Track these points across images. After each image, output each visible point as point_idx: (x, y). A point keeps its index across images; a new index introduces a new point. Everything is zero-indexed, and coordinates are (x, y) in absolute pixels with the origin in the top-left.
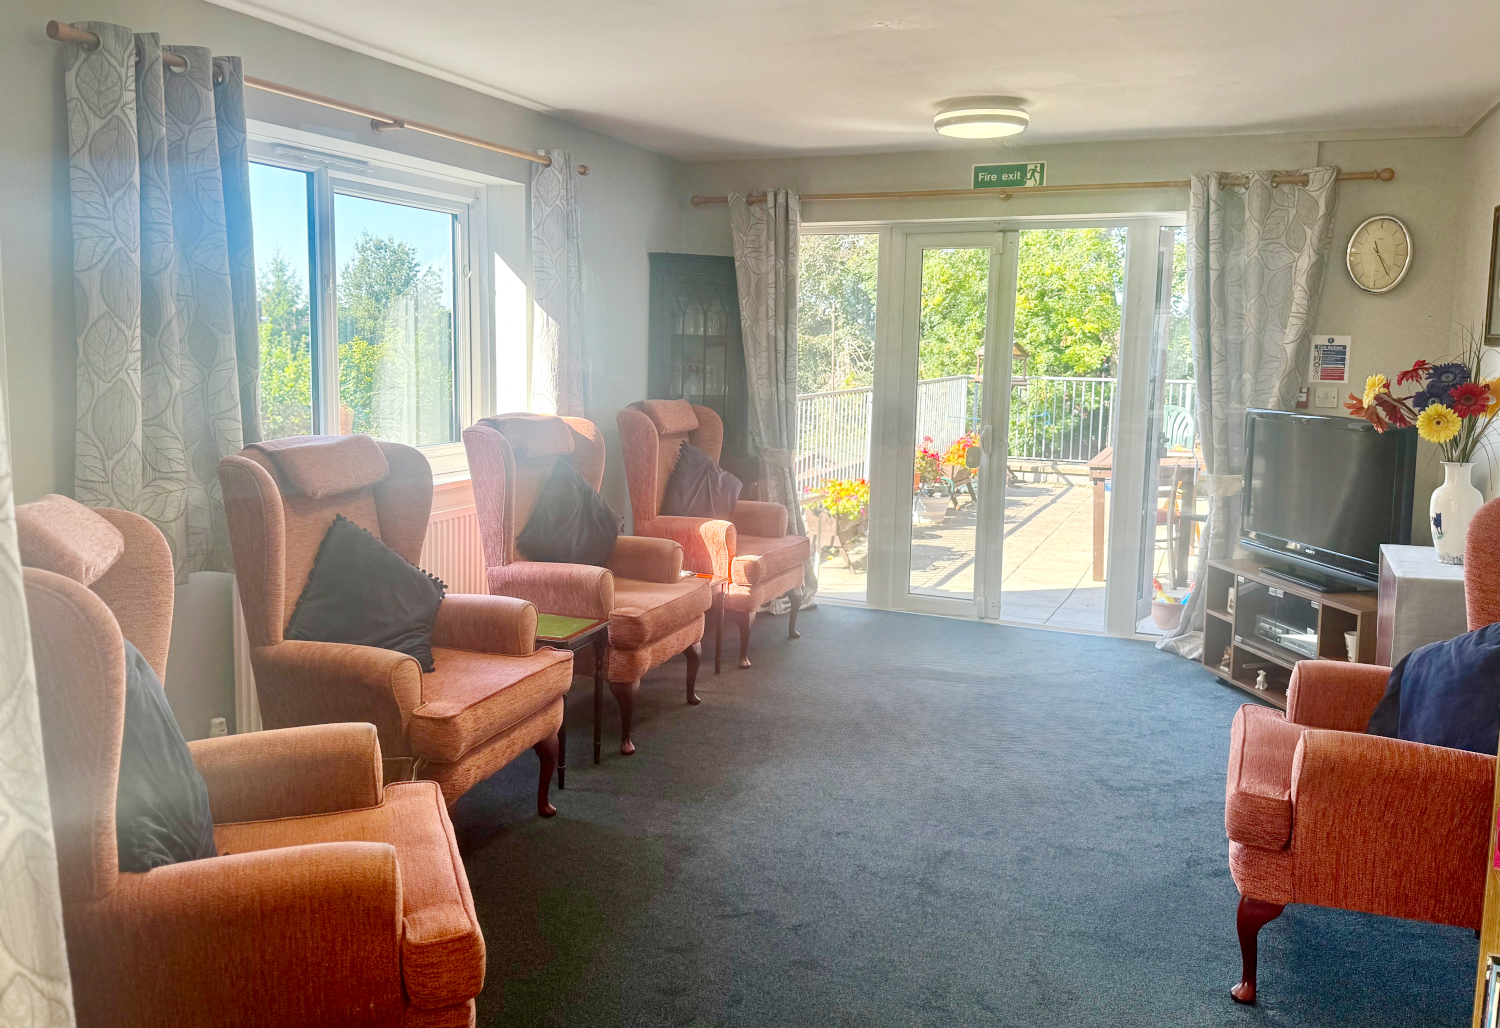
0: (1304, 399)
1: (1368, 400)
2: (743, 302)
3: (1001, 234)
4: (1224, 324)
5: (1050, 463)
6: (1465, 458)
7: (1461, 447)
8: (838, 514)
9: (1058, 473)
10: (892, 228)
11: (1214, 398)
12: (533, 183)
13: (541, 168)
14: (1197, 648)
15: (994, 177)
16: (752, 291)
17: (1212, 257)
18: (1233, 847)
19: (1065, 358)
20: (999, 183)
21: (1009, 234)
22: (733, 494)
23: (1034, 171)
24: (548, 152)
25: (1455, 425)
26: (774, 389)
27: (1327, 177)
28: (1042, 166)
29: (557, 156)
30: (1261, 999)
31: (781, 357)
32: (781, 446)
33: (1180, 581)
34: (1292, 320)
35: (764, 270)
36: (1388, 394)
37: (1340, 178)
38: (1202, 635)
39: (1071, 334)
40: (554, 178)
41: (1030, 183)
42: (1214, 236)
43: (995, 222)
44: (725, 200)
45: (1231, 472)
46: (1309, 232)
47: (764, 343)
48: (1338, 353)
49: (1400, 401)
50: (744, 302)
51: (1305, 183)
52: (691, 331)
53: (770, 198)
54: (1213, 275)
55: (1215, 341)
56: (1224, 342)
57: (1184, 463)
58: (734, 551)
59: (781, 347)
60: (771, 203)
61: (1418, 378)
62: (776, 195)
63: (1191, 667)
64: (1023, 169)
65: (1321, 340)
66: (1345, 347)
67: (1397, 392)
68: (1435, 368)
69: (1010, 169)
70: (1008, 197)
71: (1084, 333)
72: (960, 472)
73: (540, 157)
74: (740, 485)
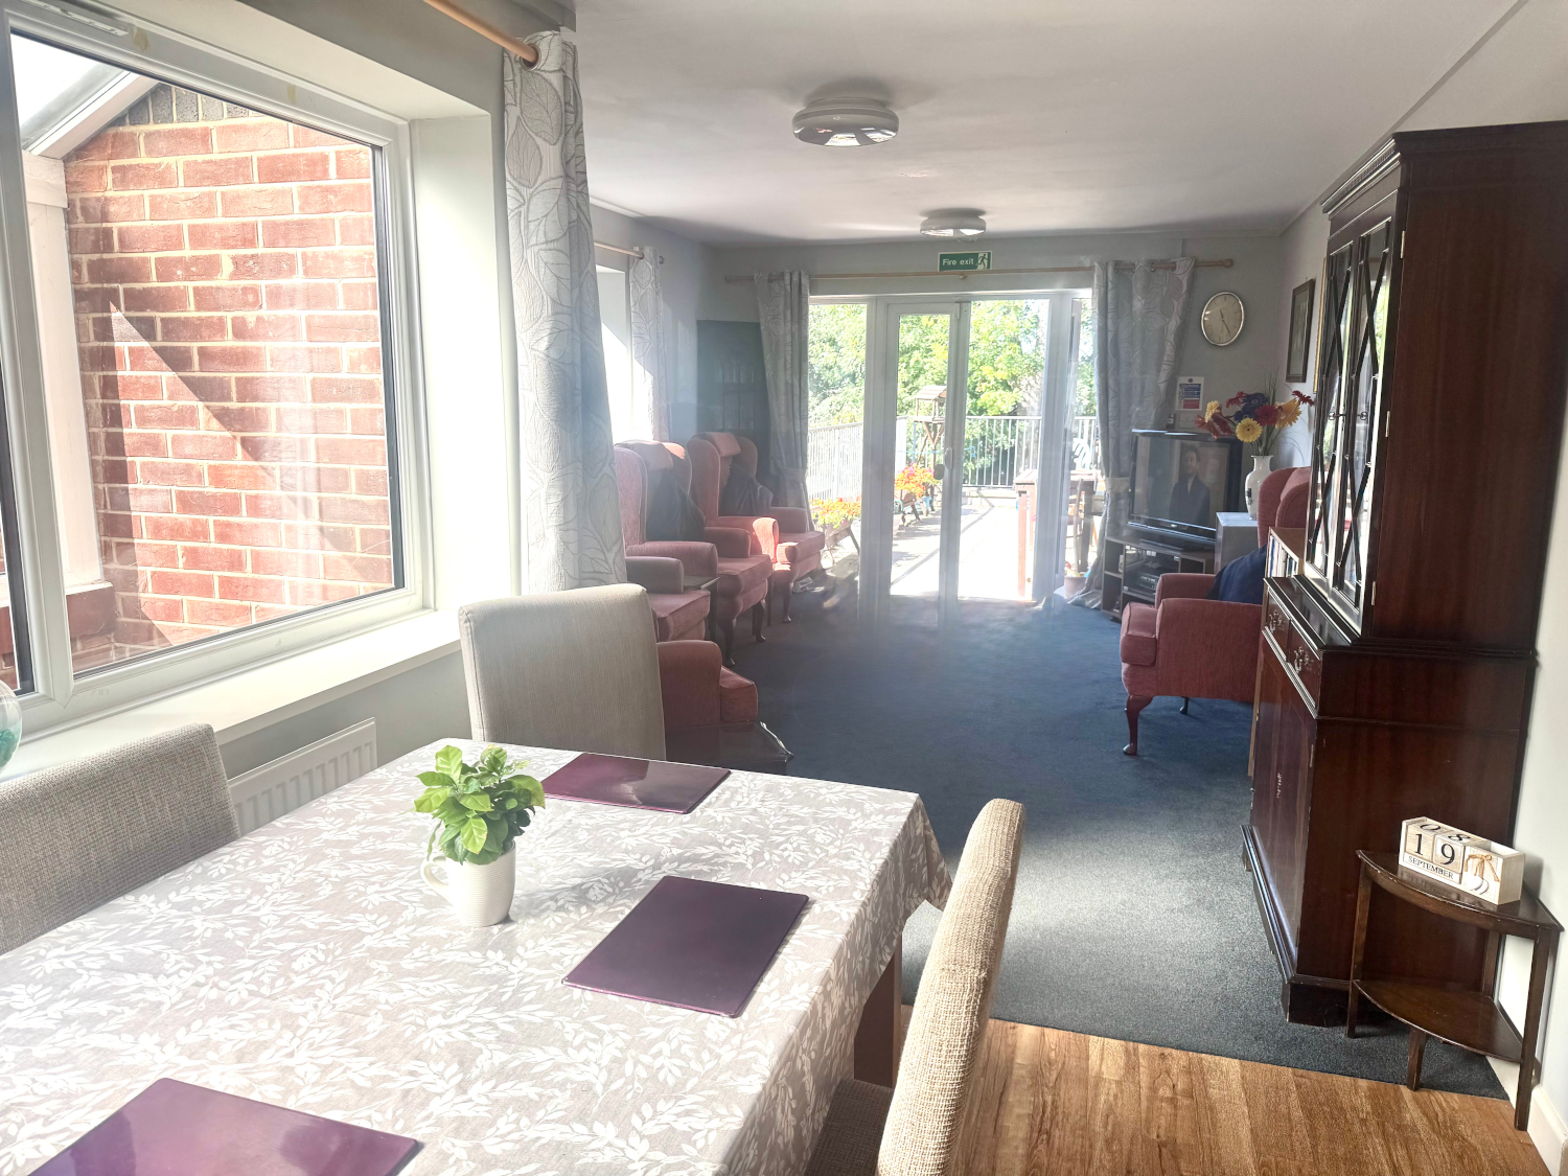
0: (1172, 422)
1: (1208, 417)
3: (958, 305)
4: (1117, 369)
5: (976, 489)
6: (1266, 453)
7: (1264, 445)
8: (824, 524)
9: (982, 497)
10: (877, 299)
11: (1110, 423)
12: (631, 271)
13: (636, 260)
14: (1097, 601)
15: (954, 262)
16: (774, 348)
17: (1110, 322)
18: (1125, 666)
19: (979, 403)
20: (958, 267)
21: (964, 304)
23: (983, 258)
24: (641, 249)
25: (1259, 430)
26: (791, 424)
27: (1189, 263)
28: (989, 254)
29: (648, 251)
30: (1139, 753)
31: (796, 398)
32: (798, 467)
33: (1083, 567)
34: (1164, 367)
35: (782, 333)
36: (1220, 414)
37: (1197, 265)
38: (1101, 592)
39: (985, 381)
40: (647, 269)
41: (980, 267)
42: (1110, 307)
43: (954, 296)
44: (751, 279)
45: (1121, 475)
46: (1175, 303)
47: (783, 388)
48: (1195, 389)
49: (1228, 418)
50: (767, 357)
51: (1174, 269)
52: (728, 379)
53: (787, 277)
54: (1110, 335)
55: (1111, 382)
56: (1117, 383)
57: (1087, 478)
58: (777, 540)
59: (796, 392)
60: (787, 281)
61: (1239, 403)
62: (791, 274)
63: (1093, 613)
64: (975, 256)
65: (1183, 380)
66: (1200, 385)
67: (1227, 412)
68: (1248, 396)
69: (966, 256)
70: (965, 277)
71: (996, 380)
72: (907, 495)
73: (636, 252)
74: (771, 496)
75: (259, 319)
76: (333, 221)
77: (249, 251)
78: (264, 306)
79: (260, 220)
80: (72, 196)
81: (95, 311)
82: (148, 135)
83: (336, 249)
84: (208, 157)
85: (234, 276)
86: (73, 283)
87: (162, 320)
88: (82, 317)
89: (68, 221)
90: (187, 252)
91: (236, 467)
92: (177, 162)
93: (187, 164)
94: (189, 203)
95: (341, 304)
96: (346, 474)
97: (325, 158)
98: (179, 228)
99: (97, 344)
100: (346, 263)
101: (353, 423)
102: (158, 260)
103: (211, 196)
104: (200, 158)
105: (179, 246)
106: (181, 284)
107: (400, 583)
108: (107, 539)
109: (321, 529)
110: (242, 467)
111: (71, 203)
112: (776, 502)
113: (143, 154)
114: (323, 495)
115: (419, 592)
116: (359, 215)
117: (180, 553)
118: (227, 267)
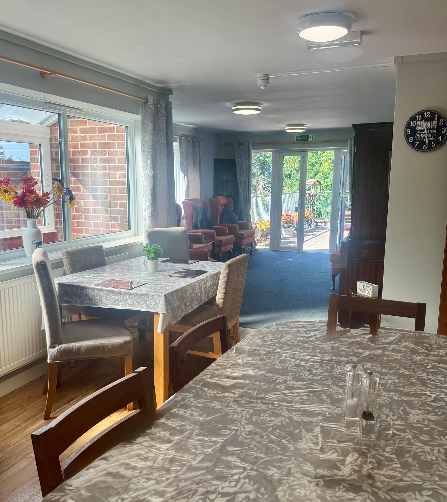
2: (238, 171)
3: (303, 152)
10: (276, 150)
15: (301, 138)
16: (240, 168)
18: (331, 263)
20: (302, 140)
21: (305, 152)
22: (236, 220)
23: (311, 137)
26: (245, 193)
28: (313, 136)
30: (336, 290)
31: (247, 185)
32: (247, 208)
35: (243, 163)
41: (310, 140)
43: (301, 149)
44: (232, 144)
47: (243, 181)
52: (224, 178)
53: (245, 144)
59: (247, 182)
60: (245, 145)
64: (308, 136)
69: (305, 136)
70: (304, 144)
74: (238, 217)
75: (97, 166)
76: (115, 143)
77: (95, 150)
78: (98, 163)
79: (98, 142)
80: (52, 135)
81: (56, 163)
82: (71, 121)
83: (116, 149)
84: (85, 127)
85: (91, 155)
86: (51, 156)
87: (73, 165)
88: (53, 164)
89: (50, 141)
90: (80, 149)
91: (90, 201)
92: (78, 128)
93: (80, 128)
94: (81, 138)
95: (117, 162)
96: (117, 203)
97: (114, 128)
98: (78, 144)
99: (56, 171)
100: (119, 153)
101: (119, 191)
102: (72, 151)
103: (86, 136)
104: (84, 127)
105: (78, 148)
106: (78, 157)
107: (130, 229)
108: (57, 219)
109: (111, 217)
110: (92, 201)
111: (51, 137)
112: (240, 220)
113: (70, 126)
114: (111, 208)
115: (134, 231)
116: (122, 141)
117: (75, 223)
118: (89, 153)
